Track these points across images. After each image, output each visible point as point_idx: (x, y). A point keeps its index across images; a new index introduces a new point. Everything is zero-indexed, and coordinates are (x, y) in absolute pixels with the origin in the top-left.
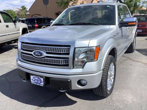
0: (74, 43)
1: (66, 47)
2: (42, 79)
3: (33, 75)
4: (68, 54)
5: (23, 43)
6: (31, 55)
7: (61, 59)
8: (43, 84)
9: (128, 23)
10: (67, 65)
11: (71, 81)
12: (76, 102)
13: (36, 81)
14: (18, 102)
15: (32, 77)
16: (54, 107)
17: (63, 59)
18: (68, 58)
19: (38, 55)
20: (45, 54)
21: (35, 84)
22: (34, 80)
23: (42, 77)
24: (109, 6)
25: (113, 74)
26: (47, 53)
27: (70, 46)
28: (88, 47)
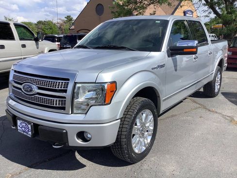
0: (74, 76)
1: (64, 82)
2: (30, 126)
3: (20, 119)
4: (65, 91)
6: (20, 89)
7: (55, 99)
8: (30, 133)
9: (183, 50)
10: (64, 108)
11: (67, 132)
12: (84, 166)
13: (23, 129)
14: (3, 157)
15: (19, 122)
16: (49, 171)
17: (58, 99)
18: (65, 98)
19: (27, 91)
20: (36, 90)
21: (22, 132)
22: (21, 126)
23: (29, 123)
24: (159, 22)
25: (152, 128)
26: (39, 88)
27: (68, 80)
28: (95, 83)
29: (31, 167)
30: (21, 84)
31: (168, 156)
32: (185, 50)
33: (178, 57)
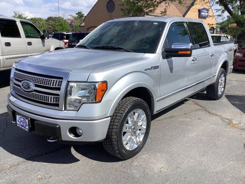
0: (67, 74)
1: (58, 80)
2: (27, 121)
3: (21, 115)
4: (59, 89)
5: (16, 69)
6: (19, 86)
7: (50, 96)
8: (27, 127)
9: (178, 52)
10: (57, 105)
11: (60, 127)
12: (77, 160)
13: (22, 123)
15: (18, 117)
17: (52, 96)
18: (58, 95)
19: (25, 88)
20: (33, 87)
21: (21, 127)
22: (20, 121)
23: (27, 118)
26: (36, 86)
27: (62, 78)
28: (87, 82)
29: (28, 159)
30: (20, 81)
31: (159, 155)
32: (180, 53)
33: (173, 58)
